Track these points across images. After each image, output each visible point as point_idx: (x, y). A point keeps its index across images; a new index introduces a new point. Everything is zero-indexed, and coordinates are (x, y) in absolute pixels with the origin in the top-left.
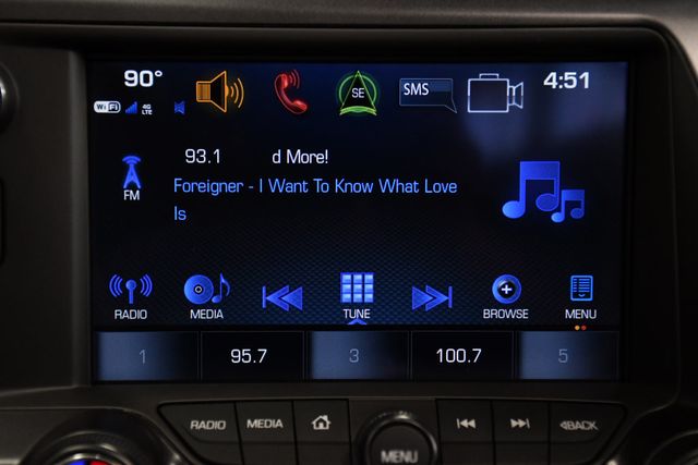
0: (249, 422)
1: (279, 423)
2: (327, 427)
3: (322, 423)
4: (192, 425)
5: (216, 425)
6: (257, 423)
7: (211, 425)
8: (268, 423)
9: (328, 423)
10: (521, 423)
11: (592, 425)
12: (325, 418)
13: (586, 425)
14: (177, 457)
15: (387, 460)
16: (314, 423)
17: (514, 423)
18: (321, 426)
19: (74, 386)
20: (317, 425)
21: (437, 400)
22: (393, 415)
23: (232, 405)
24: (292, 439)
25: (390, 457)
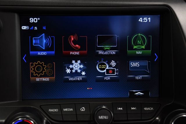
0: (64, 109)
1: (72, 110)
2: (84, 110)
3: (83, 109)
4: (49, 110)
5: (56, 110)
6: (66, 110)
7: (54, 110)
8: (69, 110)
9: (84, 109)
10: (134, 108)
11: (152, 109)
12: (84, 108)
13: (150, 109)
14: (46, 119)
15: (100, 118)
16: (81, 109)
17: (132, 108)
18: (83, 110)
19: (18, 101)
20: (82, 110)
21: (112, 103)
22: (102, 107)
23: (59, 105)
24: (75, 114)
25: (101, 117)
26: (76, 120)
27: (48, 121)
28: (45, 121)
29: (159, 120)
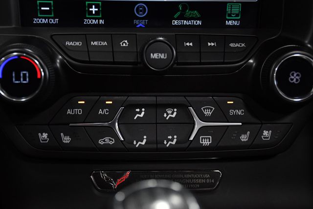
0: (92, 42)
1: (106, 43)
2: (127, 45)
3: (125, 44)
4: (67, 44)
5: (77, 44)
6: (96, 43)
7: (75, 43)
8: (101, 43)
9: (127, 43)
10: (213, 44)
11: (243, 45)
12: (126, 41)
13: (241, 45)
14: (60, 57)
16: (121, 43)
17: (209, 44)
18: (124, 45)
20: (123, 45)
21: (176, 35)
22: (156, 38)
23: (85, 36)
24: (112, 50)
25: (155, 56)
26: (112, 60)
27: (65, 61)
28: (58, 61)
29: (254, 64)
